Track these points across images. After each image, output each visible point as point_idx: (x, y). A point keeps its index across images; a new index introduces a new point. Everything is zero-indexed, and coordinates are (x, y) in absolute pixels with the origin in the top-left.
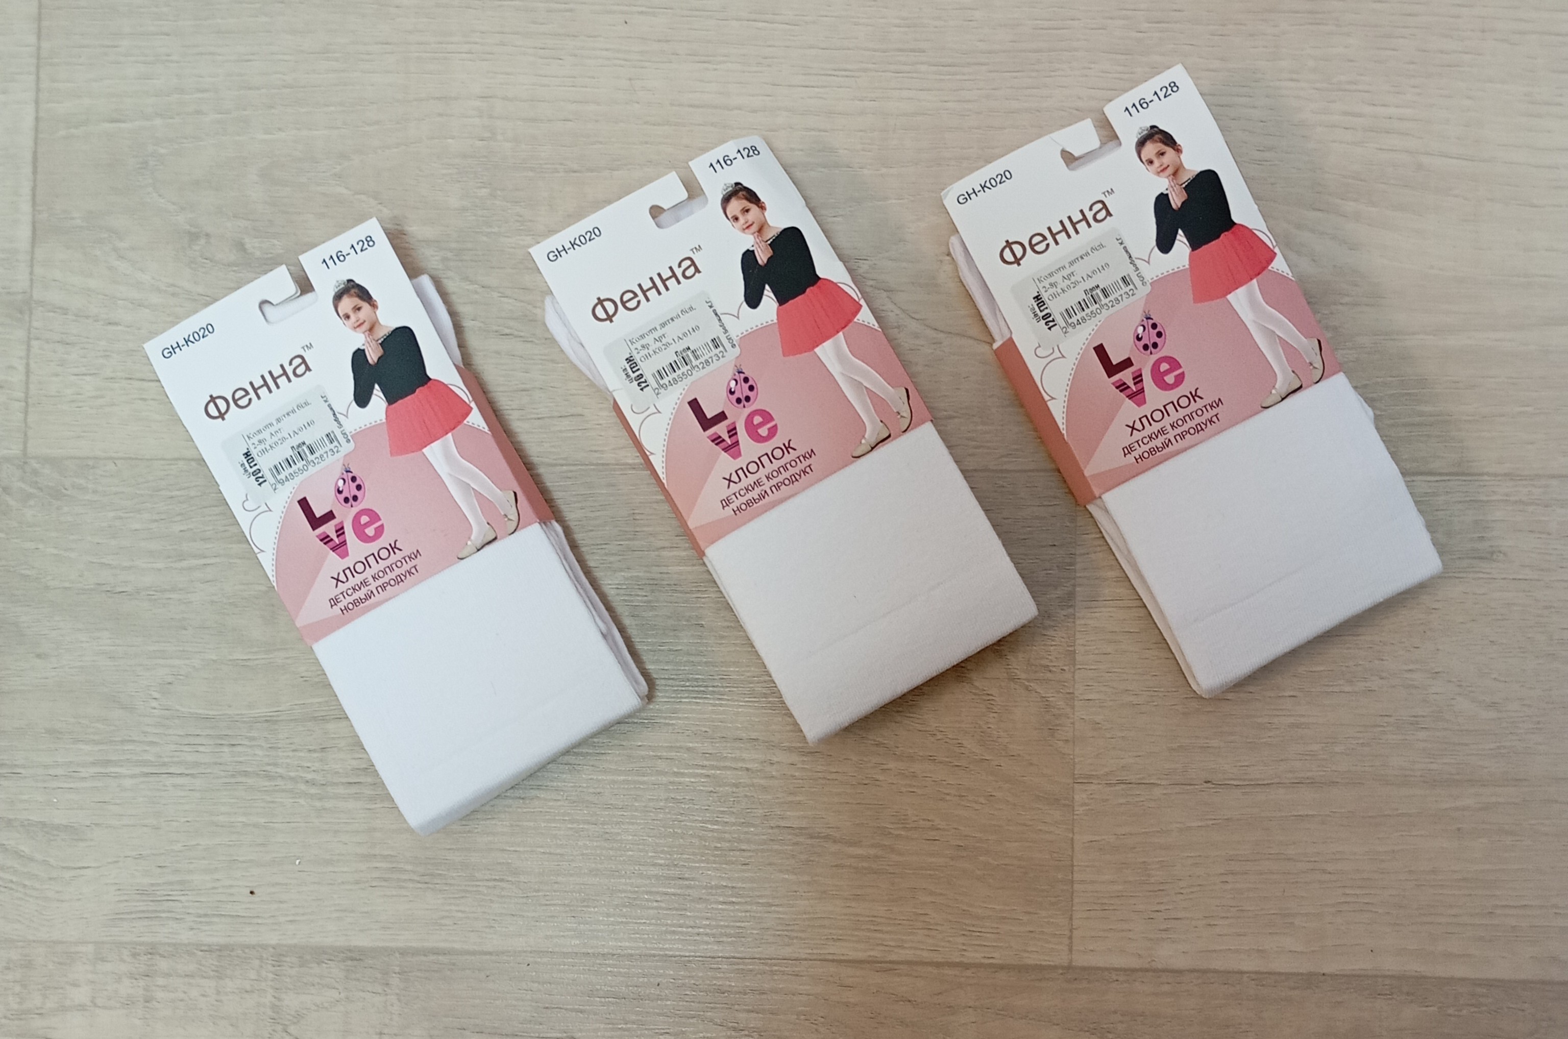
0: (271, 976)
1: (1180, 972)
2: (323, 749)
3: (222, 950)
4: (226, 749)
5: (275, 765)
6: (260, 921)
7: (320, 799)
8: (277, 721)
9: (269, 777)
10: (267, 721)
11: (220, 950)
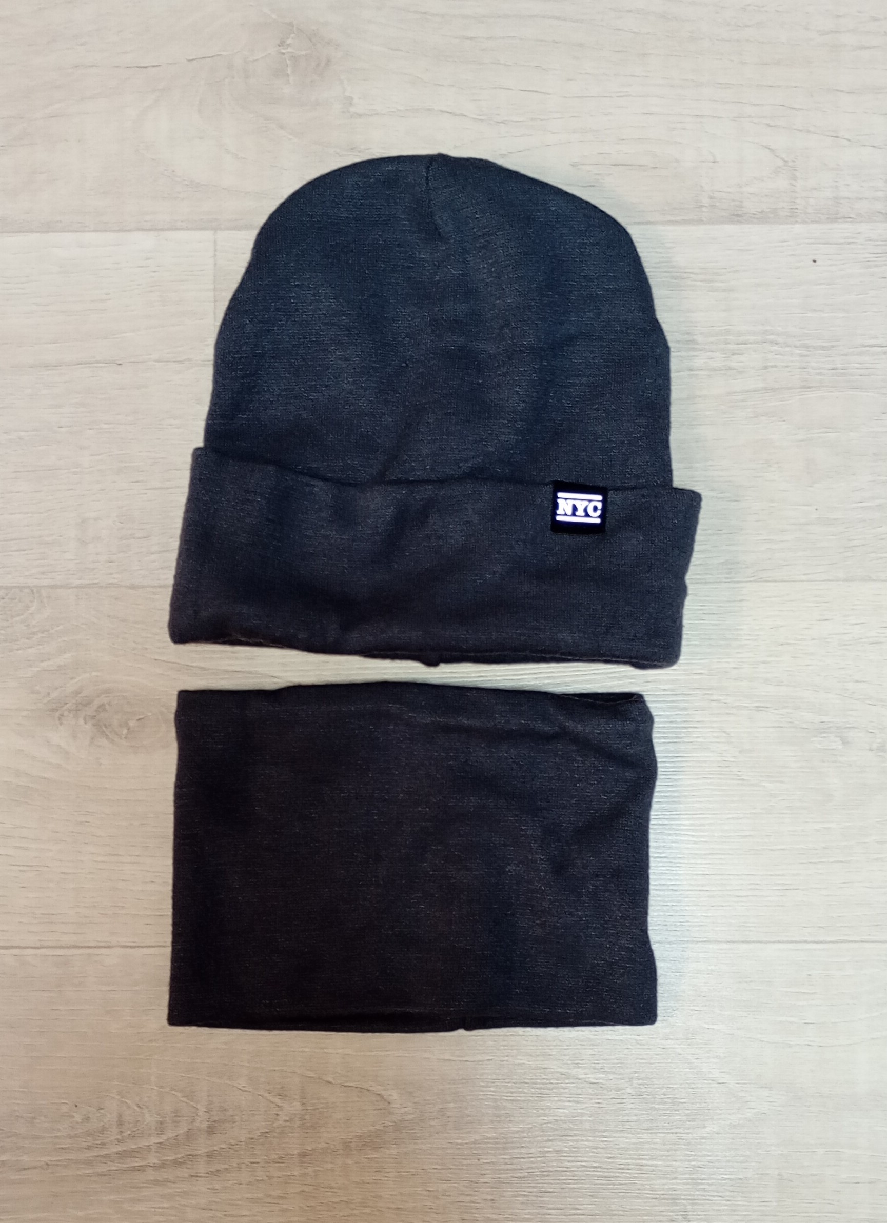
0: (798, 201)
1: (138, 229)
2: (766, 368)
3: (834, 218)
4: (839, 366)
5: (801, 356)
6: (807, 241)
7: (766, 331)
8: (801, 388)
9: (807, 347)
10: (809, 387)
11: (837, 218)
